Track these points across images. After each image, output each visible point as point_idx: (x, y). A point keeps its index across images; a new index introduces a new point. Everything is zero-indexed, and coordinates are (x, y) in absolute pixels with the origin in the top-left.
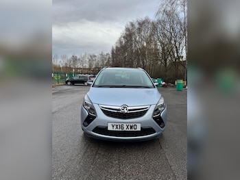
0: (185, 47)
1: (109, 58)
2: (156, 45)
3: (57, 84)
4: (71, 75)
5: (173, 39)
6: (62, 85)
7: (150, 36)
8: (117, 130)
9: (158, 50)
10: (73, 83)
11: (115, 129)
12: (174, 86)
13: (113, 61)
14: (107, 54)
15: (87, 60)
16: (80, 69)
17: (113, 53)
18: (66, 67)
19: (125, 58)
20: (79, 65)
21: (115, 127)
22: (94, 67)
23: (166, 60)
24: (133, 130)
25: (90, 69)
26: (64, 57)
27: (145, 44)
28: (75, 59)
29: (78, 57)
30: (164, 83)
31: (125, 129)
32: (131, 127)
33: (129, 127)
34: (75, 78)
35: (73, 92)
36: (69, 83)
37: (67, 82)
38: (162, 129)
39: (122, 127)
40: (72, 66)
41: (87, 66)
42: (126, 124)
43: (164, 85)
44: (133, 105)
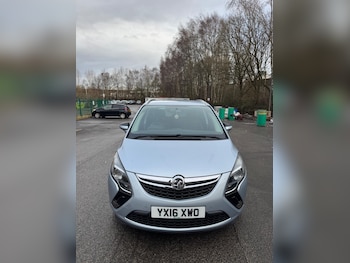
0: (269, 59)
1: (157, 75)
2: (227, 55)
3: (79, 117)
4: (99, 102)
5: (252, 46)
6: (86, 119)
7: (218, 42)
8: (166, 217)
9: (229, 63)
10: (104, 115)
11: (162, 217)
12: (253, 119)
13: (162, 79)
14: (154, 69)
15: (125, 78)
16: (114, 91)
17: (162, 67)
18: (94, 89)
19: (181, 75)
20: (112, 86)
21: (163, 213)
22: (134, 88)
23: (240, 79)
24: (193, 217)
25: (128, 92)
26: (89, 74)
27: (211, 54)
28: (105, 77)
29: (111, 74)
30: (238, 114)
31: (180, 216)
32: (190, 213)
33: (186, 213)
34: (106, 108)
35: (103, 130)
36: (97, 116)
37: (94, 114)
38: (239, 211)
39: (174, 212)
40: (101, 88)
41: (125, 87)
42: (180, 208)
43: (238, 117)
44: (192, 176)
